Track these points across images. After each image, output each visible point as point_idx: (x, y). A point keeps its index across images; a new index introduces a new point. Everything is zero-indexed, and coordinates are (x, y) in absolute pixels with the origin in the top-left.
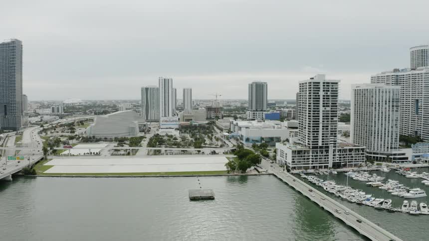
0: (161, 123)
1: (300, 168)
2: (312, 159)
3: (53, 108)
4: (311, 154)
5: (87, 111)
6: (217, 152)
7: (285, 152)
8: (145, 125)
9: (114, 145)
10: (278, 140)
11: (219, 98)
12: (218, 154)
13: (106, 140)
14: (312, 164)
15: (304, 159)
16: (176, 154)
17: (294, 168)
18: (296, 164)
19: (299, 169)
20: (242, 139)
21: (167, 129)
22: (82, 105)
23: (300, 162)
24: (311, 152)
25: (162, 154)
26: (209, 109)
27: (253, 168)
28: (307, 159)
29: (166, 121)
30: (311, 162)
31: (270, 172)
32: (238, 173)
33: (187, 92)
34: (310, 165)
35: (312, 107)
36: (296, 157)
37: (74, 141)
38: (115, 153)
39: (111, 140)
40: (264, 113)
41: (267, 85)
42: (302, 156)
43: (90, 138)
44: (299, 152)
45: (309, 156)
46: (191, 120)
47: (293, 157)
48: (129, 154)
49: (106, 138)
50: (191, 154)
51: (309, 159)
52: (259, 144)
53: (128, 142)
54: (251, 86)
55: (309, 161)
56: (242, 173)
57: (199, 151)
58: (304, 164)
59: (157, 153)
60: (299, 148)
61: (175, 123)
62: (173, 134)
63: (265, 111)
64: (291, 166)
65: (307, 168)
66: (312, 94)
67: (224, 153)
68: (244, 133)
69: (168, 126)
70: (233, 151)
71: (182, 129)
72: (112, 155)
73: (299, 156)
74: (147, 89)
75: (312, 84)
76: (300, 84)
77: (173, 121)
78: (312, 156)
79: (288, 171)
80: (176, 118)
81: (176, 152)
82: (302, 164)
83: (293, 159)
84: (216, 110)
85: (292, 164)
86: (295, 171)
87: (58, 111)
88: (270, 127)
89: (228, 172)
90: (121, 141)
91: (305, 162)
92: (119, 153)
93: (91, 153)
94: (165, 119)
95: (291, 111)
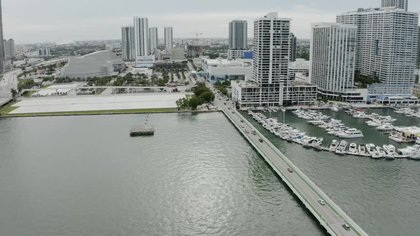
0: (137, 62)
1: (249, 105)
2: (262, 96)
3: (40, 51)
4: (261, 92)
5: (75, 52)
7: (237, 89)
8: (120, 65)
9: (82, 85)
12: (180, 91)
13: (79, 80)
14: (262, 101)
15: (254, 97)
16: (139, 92)
17: (245, 105)
18: (246, 102)
19: (248, 107)
20: (208, 77)
21: (142, 67)
22: (72, 47)
23: (250, 99)
24: (261, 90)
25: (125, 93)
26: (190, 48)
27: (204, 105)
28: (257, 96)
29: (141, 60)
30: (261, 100)
31: (220, 109)
32: (188, 110)
34: (260, 103)
36: (245, 94)
37: (48, 82)
38: (83, 92)
39: (84, 80)
40: (244, 51)
42: (252, 94)
43: (64, 79)
44: (249, 90)
45: (259, 94)
46: (169, 58)
47: (242, 94)
48: (94, 93)
49: (79, 79)
50: (154, 92)
51: (259, 96)
55: (259, 99)
56: (192, 109)
57: (162, 89)
58: (254, 101)
59: (122, 91)
60: (249, 85)
61: (150, 62)
62: (145, 73)
64: (241, 103)
65: (256, 106)
67: (186, 91)
68: (209, 71)
69: (143, 65)
70: (192, 90)
71: (156, 67)
72: (79, 94)
73: (248, 94)
74: (127, 29)
77: (148, 60)
78: (262, 94)
79: (238, 108)
80: (153, 57)
81: (139, 90)
82: (252, 102)
83: (243, 97)
84: (197, 48)
85: (242, 102)
86: (244, 109)
87: (45, 54)
89: (179, 109)
90: (91, 81)
91: (255, 99)
92: (85, 92)
93: (58, 93)
94: (141, 58)
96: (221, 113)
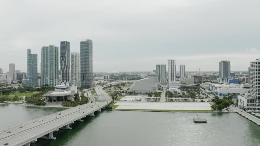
0: (170, 85)
1: (251, 109)
2: (258, 104)
3: (105, 77)
4: (257, 102)
5: (123, 78)
6: (204, 101)
7: (243, 100)
8: (160, 86)
9: (146, 96)
10: (239, 94)
11: (201, 70)
12: (205, 102)
13: (141, 93)
14: (258, 107)
15: (254, 104)
16: (181, 101)
17: (248, 109)
18: (249, 107)
19: (250, 110)
20: (217, 94)
21: (173, 88)
22: (118, 75)
23: (251, 106)
24: (257, 100)
25: (174, 101)
26: (195, 77)
27: (225, 109)
28: (255, 104)
29: (172, 84)
30: (257, 106)
31: (235, 111)
32: (217, 111)
33: (182, 67)
34: (257, 108)
35: (258, 76)
36: (249, 103)
37: (124, 94)
38: (149, 100)
39: (144, 94)
40: (228, 79)
41: (230, 62)
42: (252, 103)
43: (132, 92)
44: (251, 100)
45: (256, 103)
46: (186, 83)
47: (247, 103)
48: (156, 101)
49: (140, 93)
50: (190, 101)
51: (256, 104)
52: (227, 97)
53: (153, 95)
54: (220, 63)
55: (256, 106)
56: (220, 111)
57: (194, 100)
58: (253, 107)
59: (172, 100)
60: (251, 98)
61: (177, 85)
62: (177, 91)
63: (229, 78)
64: (246, 108)
65: (255, 109)
66: (258, 68)
67: (208, 101)
68: (218, 90)
69: (174, 87)
70: (213, 101)
71: (181, 88)
72: (147, 101)
73: (250, 103)
74: (159, 66)
75: (257, 63)
76: (251, 63)
77: (176, 84)
78: (258, 103)
79: (245, 110)
80: (178, 82)
81: (181, 100)
82: (252, 107)
83: (247, 104)
84: (199, 78)
85: (247, 107)
86: (248, 111)
87: (108, 78)
88: (233, 87)
89: (212, 111)
90: (150, 94)
91: (254, 106)
92: (150, 100)
93: (136, 100)
94: (172, 82)
95: (245, 78)
96: (236, 113)
